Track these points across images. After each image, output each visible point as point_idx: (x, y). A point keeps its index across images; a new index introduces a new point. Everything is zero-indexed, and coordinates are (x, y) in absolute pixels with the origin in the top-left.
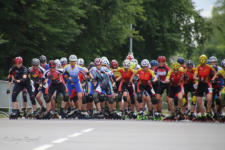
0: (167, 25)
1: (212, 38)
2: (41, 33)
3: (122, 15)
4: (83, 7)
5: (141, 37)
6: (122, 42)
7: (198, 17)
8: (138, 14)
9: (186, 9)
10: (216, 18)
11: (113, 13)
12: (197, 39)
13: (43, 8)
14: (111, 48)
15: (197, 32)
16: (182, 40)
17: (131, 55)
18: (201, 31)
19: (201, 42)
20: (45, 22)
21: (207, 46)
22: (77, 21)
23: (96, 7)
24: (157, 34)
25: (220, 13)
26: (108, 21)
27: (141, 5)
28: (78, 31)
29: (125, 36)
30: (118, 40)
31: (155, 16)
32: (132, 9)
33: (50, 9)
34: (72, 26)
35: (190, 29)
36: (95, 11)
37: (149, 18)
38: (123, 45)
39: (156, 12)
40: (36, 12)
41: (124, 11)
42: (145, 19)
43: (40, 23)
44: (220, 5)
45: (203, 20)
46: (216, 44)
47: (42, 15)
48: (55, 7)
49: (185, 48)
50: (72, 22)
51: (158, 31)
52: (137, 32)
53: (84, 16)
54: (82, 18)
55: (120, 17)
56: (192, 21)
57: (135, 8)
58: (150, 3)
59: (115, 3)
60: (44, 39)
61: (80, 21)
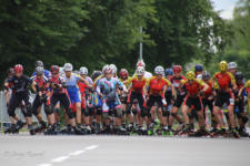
0: (182, 28)
1: (234, 43)
2: (38, 37)
3: (131, 17)
4: (86, 7)
5: (153, 42)
6: (131, 47)
7: (217, 18)
8: (148, 15)
9: (204, 10)
10: (238, 19)
11: (121, 14)
12: (216, 43)
13: (40, 9)
14: (118, 54)
15: (216, 36)
16: (200, 45)
17: (142, 62)
18: (221, 35)
19: (221, 47)
20: (43, 24)
21: (228, 51)
22: (79, 23)
23: (101, 7)
24: (171, 38)
25: (243, 14)
26: (114, 22)
27: (152, 5)
28: (81, 35)
29: (134, 41)
30: (126, 44)
31: (169, 18)
32: (142, 10)
33: (48, 10)
34: (74, 29)
35: (208, 33)
36: (100, 12)
37: (161, 20)
38: (132, 51)
39: (169, 13)
40: (32, 13)
41: (133, 12)
42: (157, 21)
43: (37, 26)
44: (242, 5)
45: (223, 22)
46: (238, 49)
47: (39, 16)
48: (54, 7)
49: (202, 54)
50: (73, 24)
51: (172, 35)
52: (148, 36)
53: (88, 18)
54: (85, 20)
55: (128, 19)
56: (211, 23)
57: (146, 8)
58: (164, 3)
59: (123, 3)
60: (42, 44)
61: (83, 23)
